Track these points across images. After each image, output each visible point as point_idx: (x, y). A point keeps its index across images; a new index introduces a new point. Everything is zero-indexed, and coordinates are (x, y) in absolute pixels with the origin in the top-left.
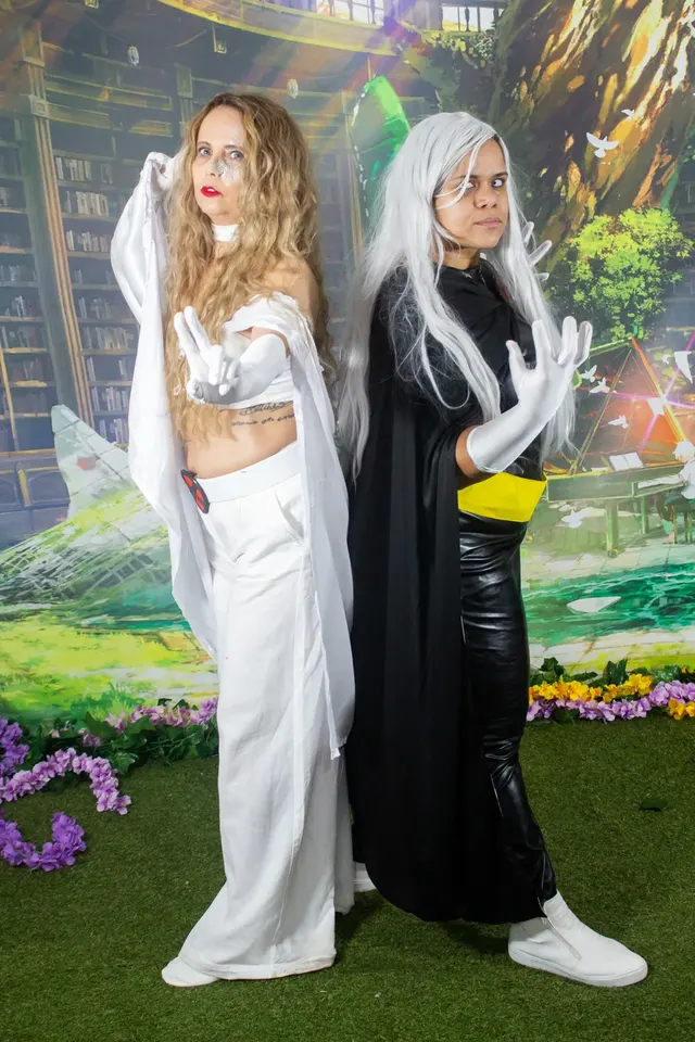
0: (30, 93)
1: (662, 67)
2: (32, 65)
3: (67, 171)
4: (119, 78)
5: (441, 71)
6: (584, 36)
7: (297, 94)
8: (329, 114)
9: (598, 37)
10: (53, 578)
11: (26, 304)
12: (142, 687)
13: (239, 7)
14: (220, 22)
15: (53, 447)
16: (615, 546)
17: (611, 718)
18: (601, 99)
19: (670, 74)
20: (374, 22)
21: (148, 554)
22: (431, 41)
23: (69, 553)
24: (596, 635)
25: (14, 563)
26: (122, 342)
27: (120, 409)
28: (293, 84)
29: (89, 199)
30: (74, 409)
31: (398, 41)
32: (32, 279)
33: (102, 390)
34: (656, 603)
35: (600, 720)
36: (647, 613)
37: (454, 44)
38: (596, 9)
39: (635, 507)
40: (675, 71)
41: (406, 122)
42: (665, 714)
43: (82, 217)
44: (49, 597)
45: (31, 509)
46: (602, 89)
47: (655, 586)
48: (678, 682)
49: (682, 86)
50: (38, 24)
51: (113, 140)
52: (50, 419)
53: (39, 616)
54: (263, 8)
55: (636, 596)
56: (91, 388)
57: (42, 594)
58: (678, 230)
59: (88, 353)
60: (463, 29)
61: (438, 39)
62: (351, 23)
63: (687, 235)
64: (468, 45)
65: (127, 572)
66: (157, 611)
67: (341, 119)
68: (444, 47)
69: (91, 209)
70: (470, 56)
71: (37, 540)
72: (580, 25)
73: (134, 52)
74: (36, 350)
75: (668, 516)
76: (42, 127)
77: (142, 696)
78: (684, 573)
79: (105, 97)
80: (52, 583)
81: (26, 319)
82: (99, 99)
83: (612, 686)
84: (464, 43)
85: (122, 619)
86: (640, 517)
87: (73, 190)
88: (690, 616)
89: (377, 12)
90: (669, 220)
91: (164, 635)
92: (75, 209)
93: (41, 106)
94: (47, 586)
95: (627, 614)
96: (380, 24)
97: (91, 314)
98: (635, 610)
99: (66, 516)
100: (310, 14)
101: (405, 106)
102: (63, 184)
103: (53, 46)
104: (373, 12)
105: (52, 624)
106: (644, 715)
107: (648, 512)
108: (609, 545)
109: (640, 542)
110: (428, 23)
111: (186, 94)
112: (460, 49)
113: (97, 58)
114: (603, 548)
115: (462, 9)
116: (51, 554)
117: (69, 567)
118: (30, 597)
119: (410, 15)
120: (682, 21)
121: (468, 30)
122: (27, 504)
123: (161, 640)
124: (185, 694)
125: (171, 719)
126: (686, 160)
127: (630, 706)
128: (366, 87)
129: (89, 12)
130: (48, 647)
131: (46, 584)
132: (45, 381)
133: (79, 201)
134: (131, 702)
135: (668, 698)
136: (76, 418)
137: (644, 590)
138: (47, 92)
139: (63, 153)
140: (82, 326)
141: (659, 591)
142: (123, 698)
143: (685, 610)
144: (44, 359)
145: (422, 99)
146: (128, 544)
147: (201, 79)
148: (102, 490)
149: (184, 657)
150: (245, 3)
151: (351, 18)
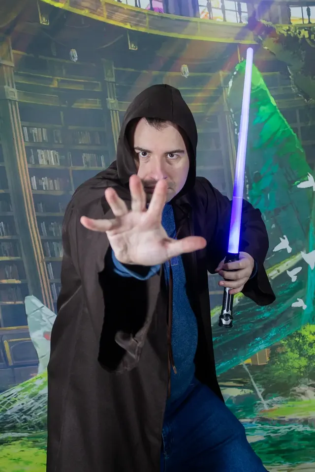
0: (5, 85)
2: (6, 66)
3: (30, 135)
4: (64, 72)
5: (292, 53)
7: (188, 75)
8: (212, 87)
10: (28, 415)
11: (6, 228)
13: (145, 17)
14: (133, 29)
15: (27, 324)
20: (241, 22)
22: (283, 32)
23: (40, 398)
25: (3, 404)
28: (185, 68)
29: (46, 153)
30: (40, 297)
31: (259, 34)
32: (9, 210)
37: (300, 33)
41: (266, 89)
43: (41, 167)
44: (26, 428)
45: (13, 367)
50: (9, 39)
51: (62, 113)
52: (24, 305)
53: (20, 441)
54: (162, 17)
56: (51, 284)
57: (22, 426)
59: (48, 260)
60: (306, 22)
61: (288, 30)
62: (225, 23)
64: (310, 34)
67: (220, 90)
68: (292, 35)
69: (48, 161)
70: (312, 41)
71: (17, 389)
73: (74, 52)
74: (13, 258)
76: (14, 107)
79: (55, 84)
80: (28, 418)
81: (6, 237)
82: (52, 86)
84: (307, 32)
87: (35, 149)
89: (243, 14)
92: (37, 161)
93: (12, 93)
94: (25, 420)
96: (245, 22)
97: (50, 233)
99: (36, 372)
100: (194, 19)
101: (266, 79)
102: (28, 145)
103: (19, 52)
104: (240, 14)
105: (29, 447)
110: (280, 20)
111: (110, 80)
112: (304, 36)
113: (49, 58)
115: (305, 8)
116: (27, 398)
117: (40, 408)
118: (14, 428)
119: (267, 15)
121: (310, 22)
122: (11, 364)
128: (237, 68)
129: (43, 28)
130: (27, 463)
131: (25, 419)
132: (20, 280)
133: (39, 156)
136: (42, 305)
138: (16, 83)
139: (27, 124)
140: (43, 241)
144: (19, 264)
145: (278, 73)
147: (121, 69)
150: (149, 15)
151: (225, 20)
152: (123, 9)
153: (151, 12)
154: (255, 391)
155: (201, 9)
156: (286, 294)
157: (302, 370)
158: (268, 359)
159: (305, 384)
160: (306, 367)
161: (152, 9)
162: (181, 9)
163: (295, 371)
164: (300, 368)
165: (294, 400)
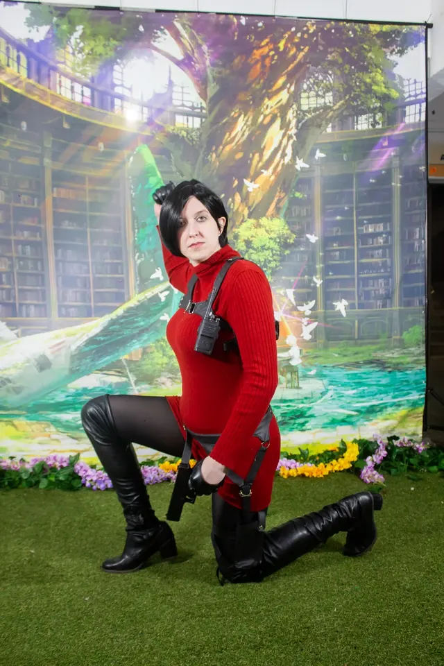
4: (15, 136)
14: (68, 114)
28: (101, 145)
41: (155, 166)
75: (282, 373)
111: (48, 146)
113: (5, 125)
128: (137, 149)
154: (129, 380)
156: (158, 310)
157: (164, 366)
158: (140, 356)
159: (165, 376)
160: (166, 364)
163: (159, 366)
164: (162, 364)
165: (156, 388)
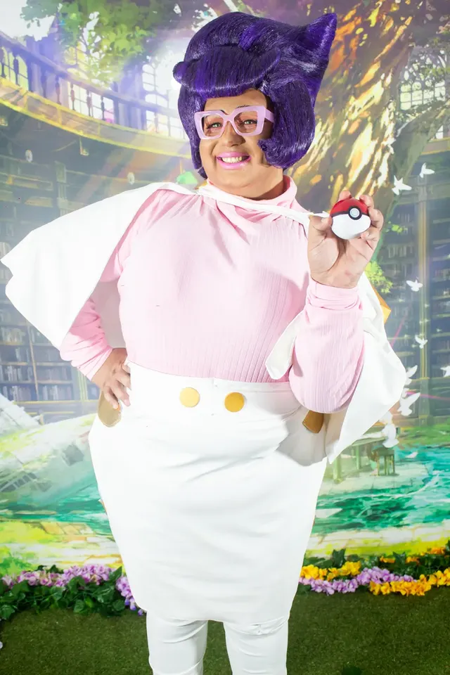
1: (372, 171)
4: (19, 171)
6: (321, 150)
7: (133, 182)
9: (330, 151)
12: (31, 556)
13: (97, 127)
14: (86, 136)
16: (339, 476)
17: (332, 592)
18: (331, 191)
19: (377, 175)
20: (184, 138)
21: (34, 473)
24: (326, 533)
26: (18, 337)
27: (16, 379)
28: (131, 176)
33: (5, 367)
34: (365, 513)
35: (324, 593)
36: (359, 519)
38: (329, 133)
39: (352, 451)
40: (380, 174)
42: (368, 590)
46: (333, 184)
47: (365, 502)
48: (376, 568)
49: (385, 184)
51: (15, 208)
54: (112, 127)
55: (351, 509)
58: (383, 275)
62: (170, 138)
63: (389, 278)
65: (20, 483)
66: (40, 509)
72: (319, 143)
73: (29, 154)
75: (374, 458)
77: (29, 561)
78: (383, 494)
79: (10, 182)
82: (7, 183)
83: (334, 569)
85: (17, 513)
86: (355, 459)
88: (387, 522)
90: (377, 269)
91: (44, 523)
95: (346, 520)
98: (351, 517)
100: (141, 132)
106: (353, 590)
107: (361, 455)
108: (335, 476)
109: (355, 474)
111: (61, 181)
113: (5, 157)
114: (331, 477)
120: (384, 143)
123: (42, 527)
124: (56, 562)
125: (44, 581)
126: (388, 231)
127: (345, 584)
128: (178, 179)
129: (2, 128)
134: (23, 565)
135: (370, 579)
137: (357, 505)
141: (367, 506)
142: (17, 562)
143: (383, 518)
146: (20, 465)
147: (73, 172)
148: (5, 431)
149: (57, 538)
150: (101, 124)
151: (170, 135)
152: (76, 116)
153: (103, 122)
155: (149, 123)
161: (104, 119)
162: (130, 121)
